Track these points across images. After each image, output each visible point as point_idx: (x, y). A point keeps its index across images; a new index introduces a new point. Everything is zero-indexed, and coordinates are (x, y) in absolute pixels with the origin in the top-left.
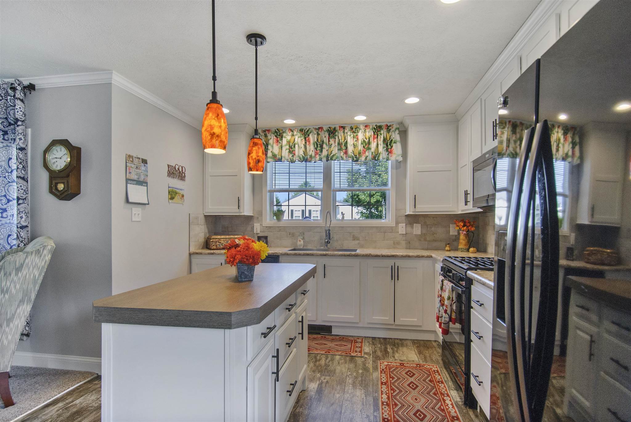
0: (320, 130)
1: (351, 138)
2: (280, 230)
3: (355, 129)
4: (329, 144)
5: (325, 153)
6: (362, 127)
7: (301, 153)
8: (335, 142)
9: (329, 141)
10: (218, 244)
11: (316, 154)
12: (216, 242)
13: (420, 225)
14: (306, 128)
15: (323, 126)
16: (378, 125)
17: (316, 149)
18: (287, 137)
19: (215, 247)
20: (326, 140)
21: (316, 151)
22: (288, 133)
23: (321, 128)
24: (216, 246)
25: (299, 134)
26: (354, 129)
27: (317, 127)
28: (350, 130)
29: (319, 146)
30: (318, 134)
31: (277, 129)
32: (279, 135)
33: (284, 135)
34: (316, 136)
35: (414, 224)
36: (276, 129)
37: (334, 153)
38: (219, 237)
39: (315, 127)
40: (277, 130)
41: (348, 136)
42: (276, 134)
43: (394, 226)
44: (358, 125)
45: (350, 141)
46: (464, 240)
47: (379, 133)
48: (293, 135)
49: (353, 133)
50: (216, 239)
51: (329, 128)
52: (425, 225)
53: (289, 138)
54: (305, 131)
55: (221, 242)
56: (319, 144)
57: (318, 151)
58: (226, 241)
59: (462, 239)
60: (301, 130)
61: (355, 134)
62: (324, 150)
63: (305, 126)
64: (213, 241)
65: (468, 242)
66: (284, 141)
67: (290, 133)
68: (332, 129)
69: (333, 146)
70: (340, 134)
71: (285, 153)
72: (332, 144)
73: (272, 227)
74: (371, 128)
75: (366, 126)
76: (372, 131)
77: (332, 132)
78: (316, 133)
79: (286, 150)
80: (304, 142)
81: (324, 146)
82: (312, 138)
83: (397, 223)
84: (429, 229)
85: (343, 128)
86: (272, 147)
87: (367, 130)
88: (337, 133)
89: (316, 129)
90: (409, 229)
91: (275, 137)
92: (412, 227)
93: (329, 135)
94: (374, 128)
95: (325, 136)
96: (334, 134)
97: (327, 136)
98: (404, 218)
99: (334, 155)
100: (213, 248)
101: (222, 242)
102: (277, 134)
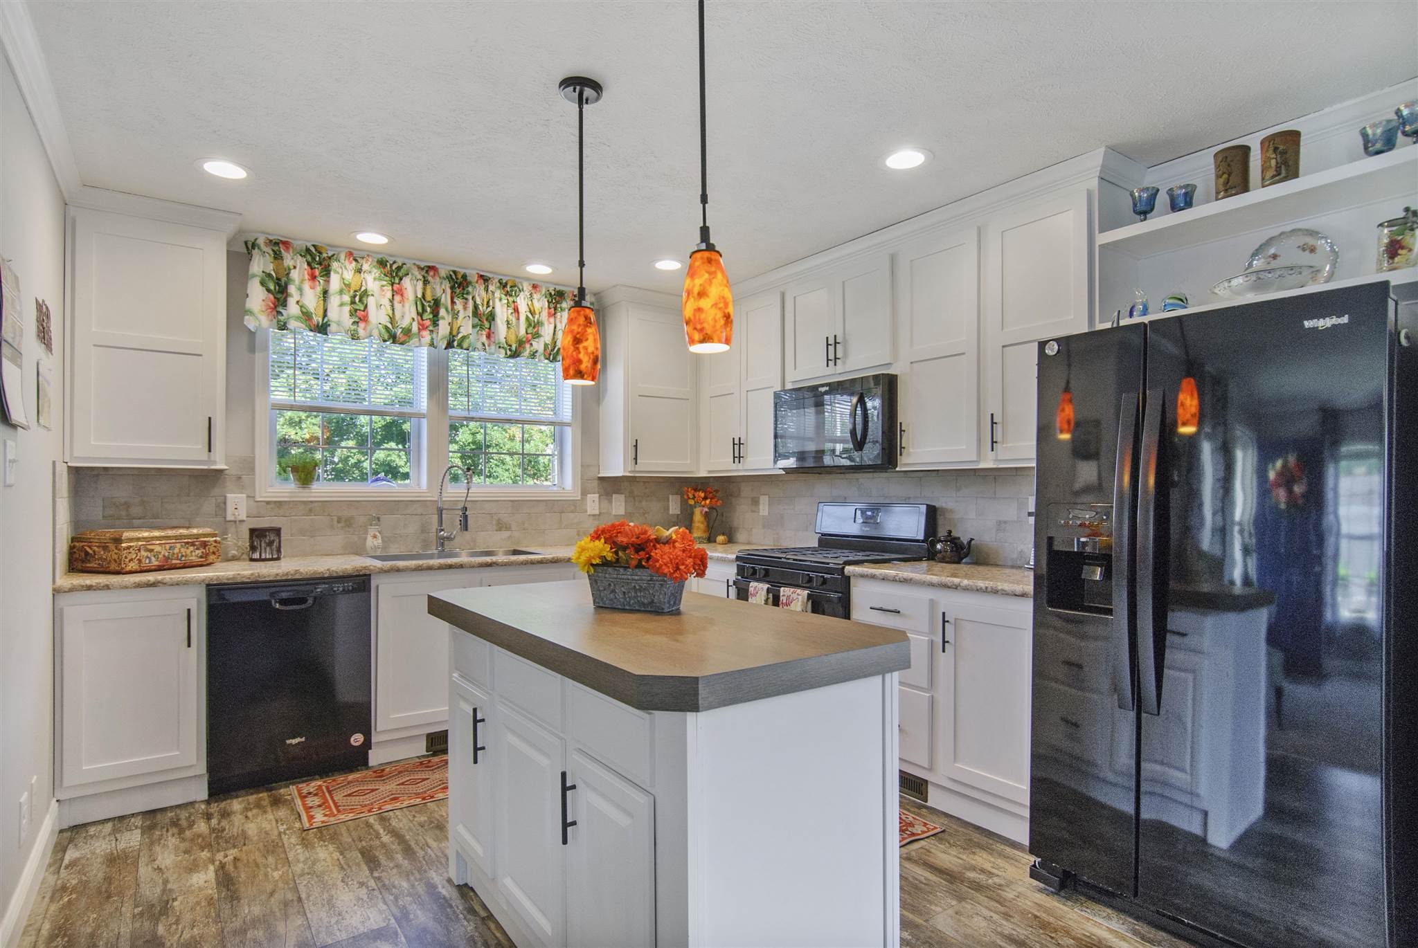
0: (431, 273)
1: (502, 306)
2: (310, 510)
3: (511, 287)
4: (453, 309)
5: (444, 328)
6: (527, 287)
7: (385, 321)
8: (465, 308)
9: (453, 302)
10: (145, 554)
11: (422, 327)
12: (139, 550)
13: (623, 496)
14: (394, 259)
15: (437, 266)
16: (558, 288)
17: (420, 315)
18: (342, 273)
19: (133, 566)
20: (446, 299)
21: (421, 321)
22: (347, 263)
23: (431, 269)
24: (140, 560)
25: (376, 272)
26: (508, 287)
27: (423, 265)
28: (499, 288)
29: (430, 310)
30: (426, 282)
31: (313, 245)
32: (320, 264)
33: (335, 265)
34: (420, 285)
35: (614, 495)
36: (309, 245)
37: (463, 332)
38: (146, 534)
39: (417, 263)
40: (313, 249)
41: (497, 301)
42: (309, 258)
43: (579, 498)
44: (517, 280)
45: (502, 312)
46: (702, 523)
47: (558, 306)
48: (359, 271)
49: (506, 295)
50: (138, 539)
51: (451, 273)
52: (631, 497)
53: (349, 275)
54: (391, 266)
55: (153, 550)
56: (429, 306)
57: (428, 323)
58: (168, 546)
59: (699, 522)
60: (382, 263)
61: (511, 299)
62: (441, 322)
63: (391, 256)
64: (129, 548)
65: (708, 526)
66: (335, 283)
67: (351, 263)
68: (459, 277)
69: (461, 315)
70: (479, 293)
71: (339, 313)
72: (458, 312)
73: (286, 502)
74: (543, 292)
75: (535, 287)
76: (546, 300)
77: (459, 284)
78: (421, 277)
79: (342, 305)
80: (389, 295)
81: (442, 312)
82: (411, 287)
83: (584, 493)
84: (637, 503)
85: (485, 279)
86: (300, 289)
87: (535, 296)
88: (470, 289)
89: (419, 268)
90: (605, 504)
91: (306, 266)
92: (610, 502)
93: (452, 288)
94: (551, 294)
95: (441, 290)
96: (463, 289)
97: (449, 291)
98: (596, 483)
99: (464, 338)
100: (128, 568)
101: (157, 548)
102: (314, 259)
